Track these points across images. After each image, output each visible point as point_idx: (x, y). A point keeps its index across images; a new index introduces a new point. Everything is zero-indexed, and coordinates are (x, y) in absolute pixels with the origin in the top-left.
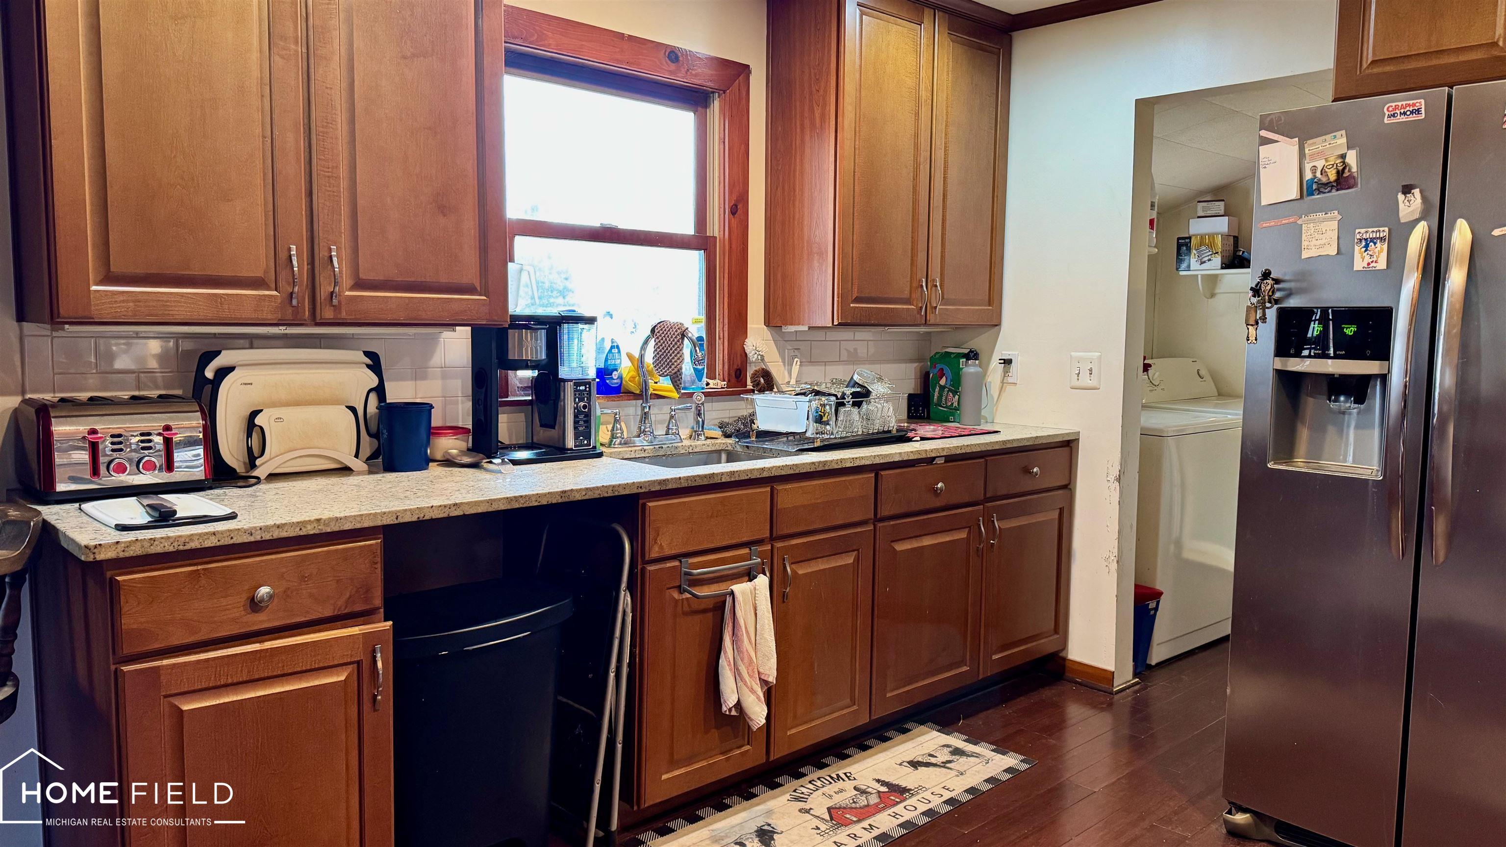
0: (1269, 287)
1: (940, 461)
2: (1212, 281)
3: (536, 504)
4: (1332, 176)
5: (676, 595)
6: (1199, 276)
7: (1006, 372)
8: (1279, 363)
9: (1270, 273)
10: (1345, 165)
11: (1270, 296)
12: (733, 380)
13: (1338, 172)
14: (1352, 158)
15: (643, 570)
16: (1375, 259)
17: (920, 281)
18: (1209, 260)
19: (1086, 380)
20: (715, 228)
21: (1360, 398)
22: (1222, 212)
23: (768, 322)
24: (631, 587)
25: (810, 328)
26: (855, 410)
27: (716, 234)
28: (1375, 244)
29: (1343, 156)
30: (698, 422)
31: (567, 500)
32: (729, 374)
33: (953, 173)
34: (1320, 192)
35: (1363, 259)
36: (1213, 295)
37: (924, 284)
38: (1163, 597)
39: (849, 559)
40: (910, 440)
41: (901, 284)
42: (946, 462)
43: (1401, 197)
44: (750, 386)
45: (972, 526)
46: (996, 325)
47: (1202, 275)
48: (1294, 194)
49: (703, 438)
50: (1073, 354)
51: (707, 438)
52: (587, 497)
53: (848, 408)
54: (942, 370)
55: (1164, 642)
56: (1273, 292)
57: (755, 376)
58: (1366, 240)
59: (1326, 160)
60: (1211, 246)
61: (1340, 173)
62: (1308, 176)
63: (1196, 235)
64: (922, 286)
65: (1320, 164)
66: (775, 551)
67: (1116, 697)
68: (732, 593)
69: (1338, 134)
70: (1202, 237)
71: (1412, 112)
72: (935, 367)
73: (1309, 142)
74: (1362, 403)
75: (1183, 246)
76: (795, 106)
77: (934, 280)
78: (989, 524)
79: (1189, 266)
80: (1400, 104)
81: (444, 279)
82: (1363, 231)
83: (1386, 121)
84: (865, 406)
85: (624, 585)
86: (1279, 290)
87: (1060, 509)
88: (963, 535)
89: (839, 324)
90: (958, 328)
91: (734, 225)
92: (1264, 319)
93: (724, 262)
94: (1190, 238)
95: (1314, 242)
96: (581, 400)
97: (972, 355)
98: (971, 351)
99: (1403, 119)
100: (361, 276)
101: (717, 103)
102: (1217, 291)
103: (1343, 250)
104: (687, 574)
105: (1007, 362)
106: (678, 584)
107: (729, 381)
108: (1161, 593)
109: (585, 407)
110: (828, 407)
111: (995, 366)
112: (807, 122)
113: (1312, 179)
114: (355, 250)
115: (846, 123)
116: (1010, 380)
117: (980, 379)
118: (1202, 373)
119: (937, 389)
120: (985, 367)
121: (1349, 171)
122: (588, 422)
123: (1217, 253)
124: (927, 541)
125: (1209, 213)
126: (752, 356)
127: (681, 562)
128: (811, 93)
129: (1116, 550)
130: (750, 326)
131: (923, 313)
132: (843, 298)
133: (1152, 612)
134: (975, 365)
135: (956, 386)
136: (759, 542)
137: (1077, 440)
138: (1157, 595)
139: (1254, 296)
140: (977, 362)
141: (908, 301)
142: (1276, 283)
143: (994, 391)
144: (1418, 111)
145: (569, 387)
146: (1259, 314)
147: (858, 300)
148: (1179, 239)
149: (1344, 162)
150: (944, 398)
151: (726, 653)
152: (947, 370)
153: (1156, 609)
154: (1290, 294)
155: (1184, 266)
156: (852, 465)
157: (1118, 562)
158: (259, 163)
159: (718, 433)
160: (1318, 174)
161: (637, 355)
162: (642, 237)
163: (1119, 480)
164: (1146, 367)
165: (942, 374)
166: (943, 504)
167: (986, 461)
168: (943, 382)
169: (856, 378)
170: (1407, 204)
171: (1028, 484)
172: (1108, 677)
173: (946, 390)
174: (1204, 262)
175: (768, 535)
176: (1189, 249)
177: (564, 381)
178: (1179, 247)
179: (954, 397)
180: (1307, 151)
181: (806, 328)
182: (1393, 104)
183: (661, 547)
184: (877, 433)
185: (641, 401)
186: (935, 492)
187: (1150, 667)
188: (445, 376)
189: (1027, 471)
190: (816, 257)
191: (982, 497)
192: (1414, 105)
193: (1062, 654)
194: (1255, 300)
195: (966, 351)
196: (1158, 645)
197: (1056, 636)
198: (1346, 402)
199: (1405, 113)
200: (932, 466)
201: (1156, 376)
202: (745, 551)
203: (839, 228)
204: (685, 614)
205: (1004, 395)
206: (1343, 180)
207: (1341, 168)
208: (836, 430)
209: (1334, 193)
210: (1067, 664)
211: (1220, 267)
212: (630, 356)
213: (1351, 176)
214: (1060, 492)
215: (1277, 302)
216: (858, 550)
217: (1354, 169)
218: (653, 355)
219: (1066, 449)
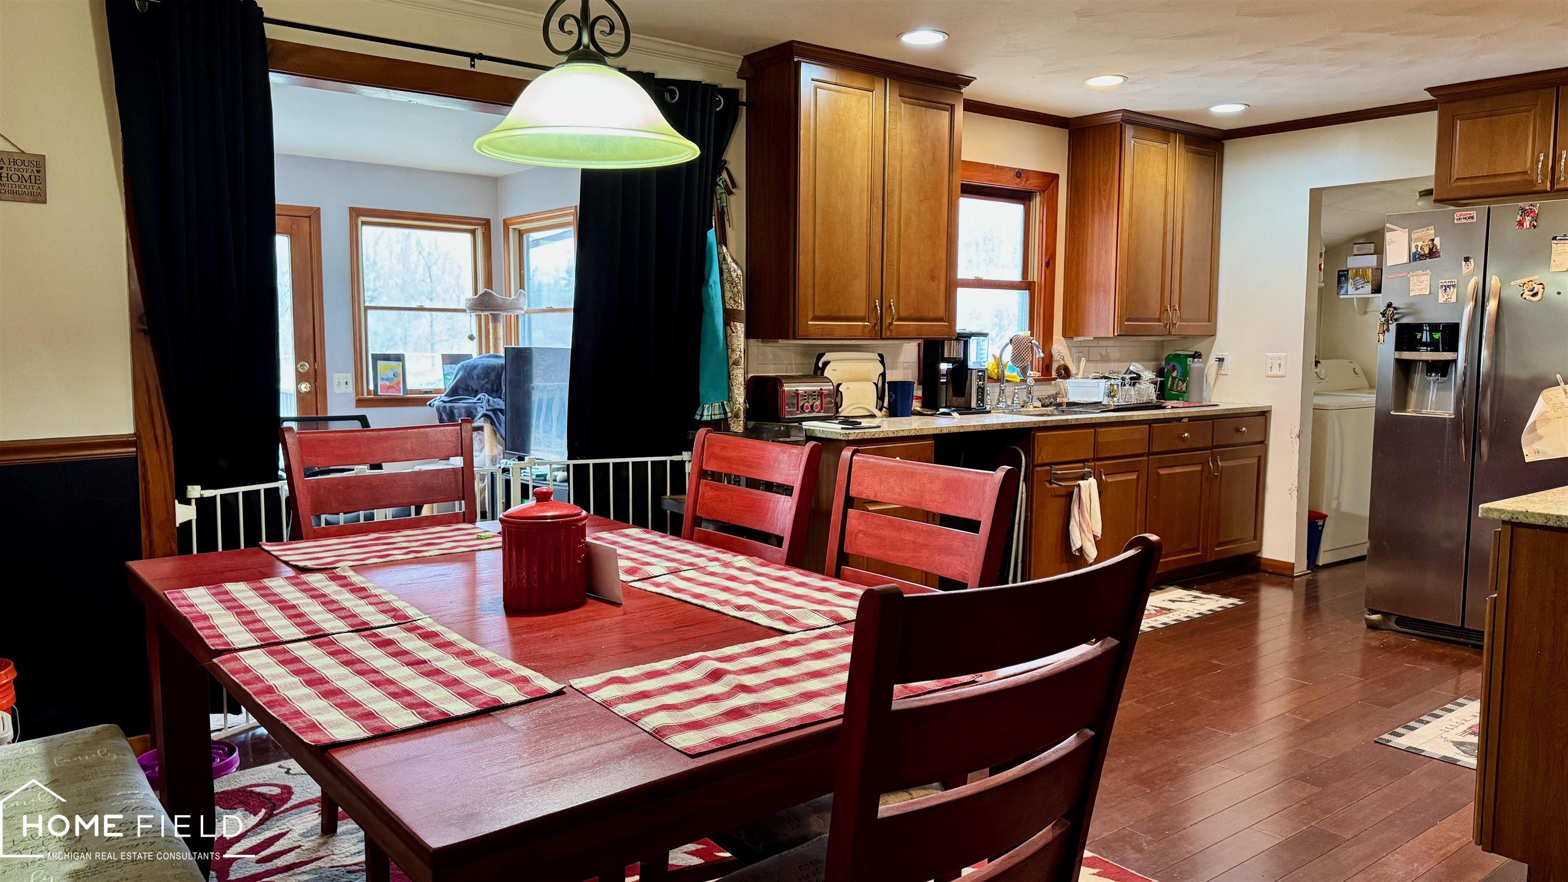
0: (1391, 312)
1: (1185, 420)
2: (1365, 302)
3: (992, 429)
4: (1427, 251)
5: (1048, 485)
6: (1355, 299)
7: (1220, 367)
8: (1398, 355)
9: (1392, 304)
10: (1434, 245)
11: (1391, 317)
12: (1045, 372)
13: (1430, 249)
14: (1437, 241)
15: (1033, 471)
16: (1450, 297)
17: (1166, 306)
18: (1362, 287)
19: (1276, 371)
20: (1035, 275)
21: (1444, 375)
22: (1372, 252)
23: (1065, 335)
24: (1025, 480)
25: (1094, 338)
26: (1132, 388)
27: (1035, 280)
28: (1450, 288)
29: (1433, 240)
30: (1029, 397)
31: (1003, 428)
32: (1042, 368)
33: (1187, 236)
34: (1420, 260)
35: (1444, 296)
36: (1365, 313)
37: (1169, 309)
38: (1327, 518)
39: (1133, 476)
40: (1164, 408)
41: (1154, 308)
42: (1189, 421)
43: (1464, 263)
44: (1054, 375)
45: (1204, 463)
46: (1213, 335)
47: (1357, 298)
48: (1405, 259)
49: (1031, 406)
50: (1267, 354)
51: (1035, 407)
52: (1012, 427)
53: (1127, 387)
54: (1174, 366)
55: (1328, 551)
56: (1393, 315)
57: (1058, 369)
58: (1445, 286)
59: (1424, 242)
60: (1364, 277)
61: (1431, 250)
62: (1414, 250)
63: (1352, 269)
64: (1167, 310)
65: (1420, 244)
66: (1096, 466)
67: (1296, 580)
68: (1079, 486)
69: (1430, 228)
70: (1357, 270)
71: (1469, 218)
72: (1169, 364)
73: (1414, 231)
74: (1445, 377)
75: (1343, 276)
76: (1088, 198)
77: (1174, 306)
78: (1215, 461)
79: (1347, 291)
80: (1463, 213)
81: (932, 315)
82: (1443, 281)
83: (1456, 222)
84: (1137, 385)
85: (1022, 478)
86: (1397, 313)
87: (1259, 457)
88: (1199, 468)
89: (1118, 335)
90: (1185, 337)
91: (1047, 274)
92: (1388, 330)
93: (1041, 298)
94: (1347, 271)
95: (1417, 287)
96: (980, 381)
97: (1197, 355)
98: (1196, 353)
99: (1464, 221)
100: (901, 314)
101: (1038, 199)
102: (1368, 310)
103: (1433, 292)
104: (1054, 474)
105: (1221, 360)
106: (1049, 479)
107: (1042, 372)
108: (1327, 516)
109: (983, 384)
110: (1115, 386)
111: (1212, 362)
112: (1097, 209)
113: (1416, 252)
114: (898, 301)
115: (1125, 209)
116: (1222, 372)
117: (1202, 370)
118: (1357, 370)
119: (1170, 379)
120: (1205, 363)
121: (1436, 248)
122: (983, 393)
123: (1368, 282)
124: (1178, 470)
125: (1363, 252)
126: (1056, 356)
127: (1051, 467)
128: (1100, 192)
129: (1296, 483)
130: (1054, 337)
131: (1168, 327)
132: (1120, 317)
133: (1320, 528)
134: (1198, 362)
135: (1185, 376)
136: (1087, 460)
137: (1270, 411)
138: (1324, 517)
139: (1383, 317)
140: (1201, 360)
141: (1159, 320)
142: (1395, 310)
143: (1211, 380)
144: (1472, 218)
145: (974, 373)
146: (1385, 327)
147: (1128, 320)
148: (1339, 271)
149: (1433, 244)
150: (1175, 385)
151: (1075, 518)
152: (1178, 366)
153: (1323, 526)
154: (1404, 315)
155: (1343, 291)
156: (1137, 419)
157: (1297, 491)
158: (865, 259)
159: (1039, 404)
160: (1419, 250)
161: (998, 356)
162: (997, 283)
163: (1299, 437)
164: (1317, 363)
165: (1174, 369)
166: (1188, 447)
167: (1213, 422)
168: (1174, 374)
169: (1132, 368)
170: (1467, 267)
171: (1238, 439)
172: (1291, 566)
173: (1177, 379)
174: (1359, 289)
175: (1092, 457)
176: (1347, 279)
177: (972, 369)
178: (1340, 277)
179: (1183, 384)
180: (1413, 236)
181: (1092, 338)
182: (1460, 213)
183: (1042, 458)
184: (1145, 403)
185: (999, 384)
186: (1184, 439)
187: (1318, 566)
188: (905, 368)
189: (1238, 430)
190: (1102, 293)
191: (1210, 445)
192: (1470, 214)
193: (1259, 555)
194: (1383, 319)
195: (1193, 353)
196: (1324, 552)
197: (1255, 542)
198: (1435, 376)
199: (1465, 218)
200: (1180, 423)
201: (1322, 372)
202: (1081, 465)
203: (1119, 275)
204: (1053, 496)
205: (1218, 382)
206: (1433, 253)
207: (1431, 247)
208: (1119, 401)
209: (1428, 260)
210: (1262, 561)
211: (1370, 292)
212: (994, 356)
213: (1437, 252)
214: (1259, 445)
215: (1396, 320)
216: (1138, 471)
217: (1439, 248)
218: (1010, 356)
219: (1263, 418)
